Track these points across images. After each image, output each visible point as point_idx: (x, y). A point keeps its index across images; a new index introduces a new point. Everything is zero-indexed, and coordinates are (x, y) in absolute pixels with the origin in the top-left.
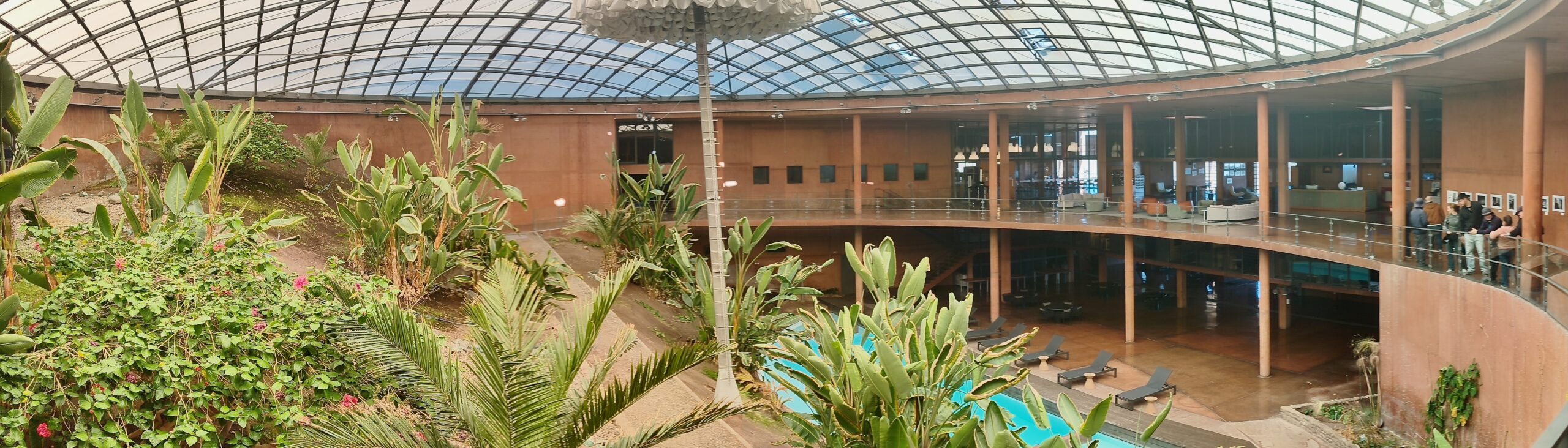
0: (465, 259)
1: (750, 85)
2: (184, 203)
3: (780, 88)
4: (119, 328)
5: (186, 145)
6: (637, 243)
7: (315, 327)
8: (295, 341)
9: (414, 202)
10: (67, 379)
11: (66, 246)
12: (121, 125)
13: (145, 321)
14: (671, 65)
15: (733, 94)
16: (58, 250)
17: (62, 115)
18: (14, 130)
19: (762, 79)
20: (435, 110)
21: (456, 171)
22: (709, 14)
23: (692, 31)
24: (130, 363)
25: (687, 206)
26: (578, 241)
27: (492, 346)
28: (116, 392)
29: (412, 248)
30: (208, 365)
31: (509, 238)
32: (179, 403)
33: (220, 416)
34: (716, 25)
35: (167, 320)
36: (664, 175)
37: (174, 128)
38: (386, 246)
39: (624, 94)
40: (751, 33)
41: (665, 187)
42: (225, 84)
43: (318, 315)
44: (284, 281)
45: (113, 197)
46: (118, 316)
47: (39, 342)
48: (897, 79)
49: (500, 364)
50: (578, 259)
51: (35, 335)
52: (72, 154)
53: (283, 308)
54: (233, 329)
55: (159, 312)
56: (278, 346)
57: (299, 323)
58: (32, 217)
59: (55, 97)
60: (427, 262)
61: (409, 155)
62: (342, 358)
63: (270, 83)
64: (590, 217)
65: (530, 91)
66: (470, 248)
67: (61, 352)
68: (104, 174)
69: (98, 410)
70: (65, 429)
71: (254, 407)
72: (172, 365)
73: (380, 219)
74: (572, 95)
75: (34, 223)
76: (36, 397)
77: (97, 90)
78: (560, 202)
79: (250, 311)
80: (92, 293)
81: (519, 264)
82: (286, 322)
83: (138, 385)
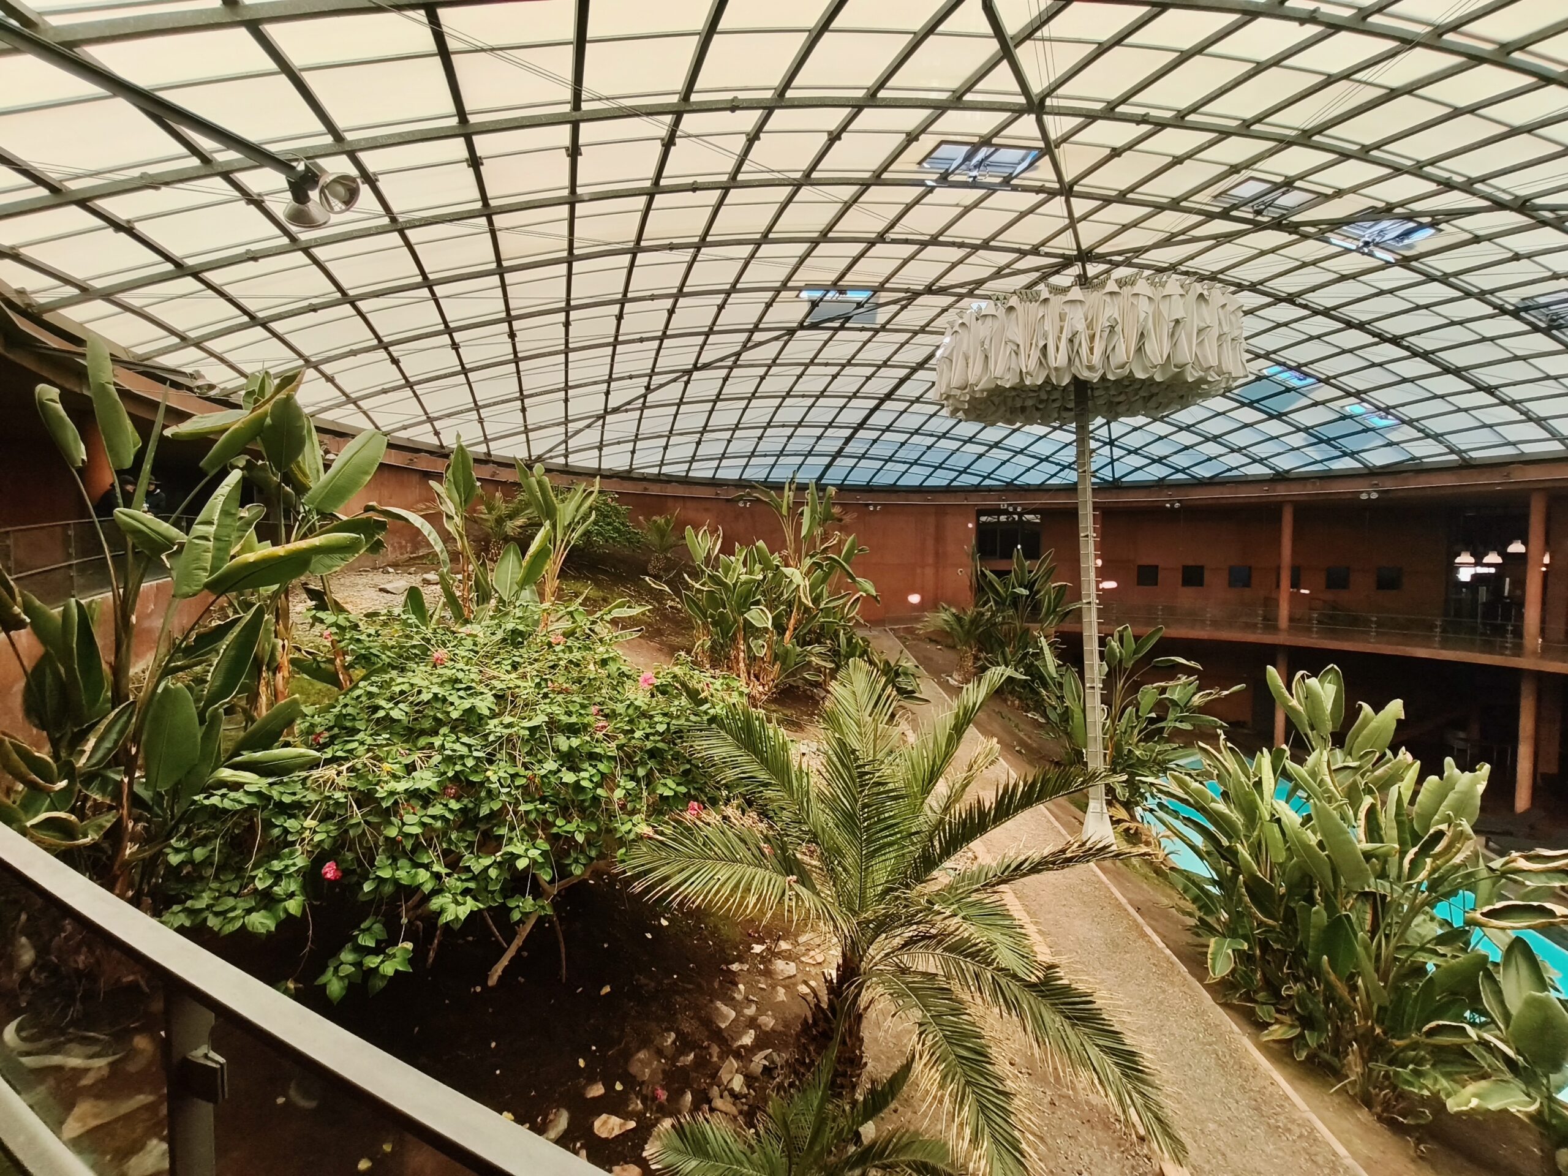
0: (816, 655)
1: (1137, 469)
2: (516, 588)
3: (1178, 471)
4: (436, 733)
5: (520, 522)
6: (996, 646)
7: (661, 728)
8: (638, 743)
9: (764, 594)
10: (366, 799)
11: (369, 635)
12: (444, 495)
13: (471, 722)
14: (1043, 449)
15: (1116, 481)
16: (358, 641)
17: (369, 478)
18: (301, 489)
19: (1154, 461)
20: (789, 495)
21: (808, 562)
22: (1092, 389)
23: (1071, 410)
24: (450, 774)
25: (1056, 607)
26: (931, 640)
27: (845, 752)
28: (431, 811)
29: (761, 642)
30: (543, 772)
31: (859, 634)
32: (508, 818)
33: (555, 830)
34: (1101, 402)
35: (496, 721)
36: (1030, 572)
37: (506, 502)
38: (734, 639)
39: (988, 482)
40: (1145, 408)
41: (1030, 586)
42: (566, 457)
43: (665, 715)
44: (628, 677)
45: (427, 576)
46: (435, 719)
47: (329, 755)
48: (1358, 453)
49: (855, 773)
50: (931, 659)
51: (321, 748)
52: (382, 526)
53: (629, 706)
54: (572, 730)
55: (487, 712)
56: (620, 747)
57: (644, 722)
58: (321, 600)
59: (360, 454)
60: (776, 657)
61: (761, 543)
62: (689, 762)
63: (616, 460)
64: (944, 616)
65: (886, 478)
66: (820, 643)
67: (359, 766)
68: (416, 548)
69: (407, 836)
70: (360, 864)
71: (593, 818)
72: (502, 774)
73: (727, 611)
74: (931, 482)
75: (322, 606)
76: (322, 827)
77: (413, 449)
78: (915, 599)
79: (593, 709)
80: (402, 692)
81: (871, 662)
82: (631, 722)
83: (458, 800)
